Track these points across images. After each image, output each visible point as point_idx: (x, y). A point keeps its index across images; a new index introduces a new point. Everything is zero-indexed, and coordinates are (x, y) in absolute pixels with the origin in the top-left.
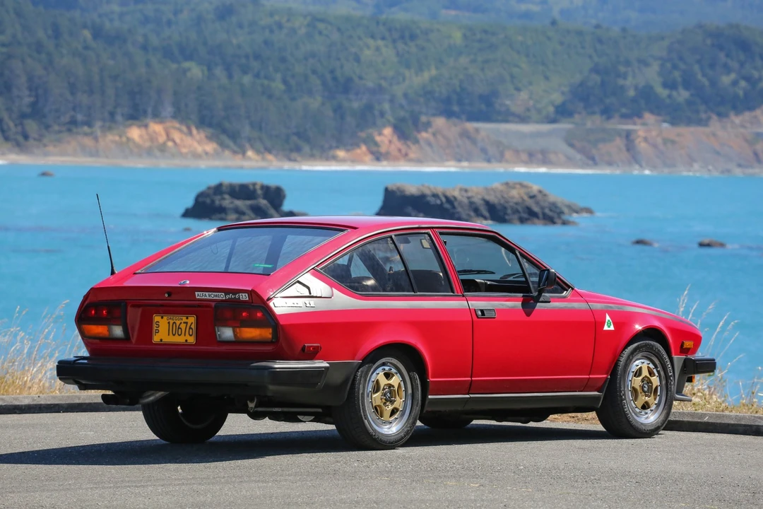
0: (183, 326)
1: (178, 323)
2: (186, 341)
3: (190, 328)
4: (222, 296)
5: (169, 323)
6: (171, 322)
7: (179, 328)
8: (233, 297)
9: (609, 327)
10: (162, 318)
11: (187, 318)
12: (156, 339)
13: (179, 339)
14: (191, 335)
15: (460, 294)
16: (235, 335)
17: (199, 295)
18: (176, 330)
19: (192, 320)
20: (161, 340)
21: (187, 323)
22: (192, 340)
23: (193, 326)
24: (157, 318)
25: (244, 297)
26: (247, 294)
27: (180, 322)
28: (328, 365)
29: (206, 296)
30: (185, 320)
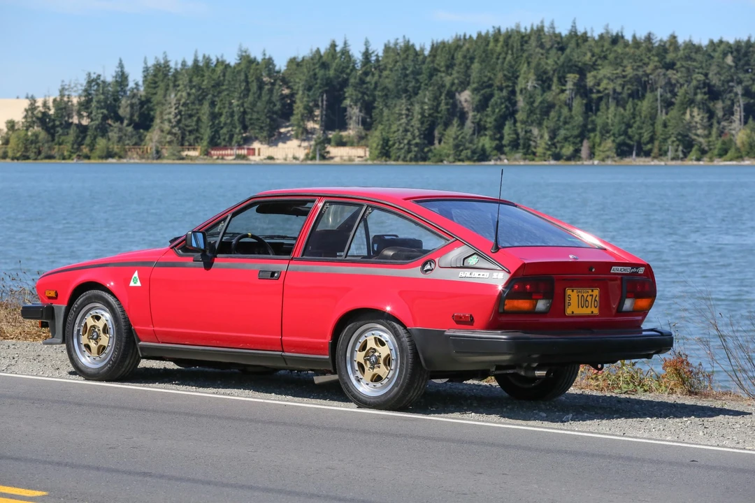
0: (589, 299)
1: (585, 295)
2: (592, 312)
3: (595, 300)
4: (628, 270)
5: (578, 296)
6: (580, 295)
8: (635, 271)
10: (573, 291)
11: (592, 291)
12: (569, 311)
13: (586, 311)
14: (596, 307)
17: (613, 269)
18: (583, 303)
19: (596, 292)
20: (573, 312)
21: (592, 295)
22: (596, 311)
23: (597, 299)
24: (569, 292)
25: (642, 270)
29: (618, 270)
30: (590, 293)
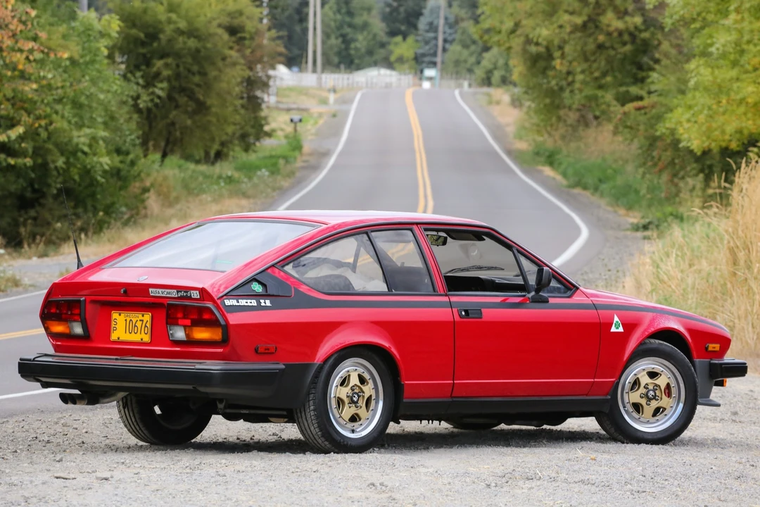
0: (139, 324)
1: (134, 320)
2: (142, 339)
3: (146, 326)
4: (174, 293)
5: (126, 320)
6: (128, 319)
7: (135, 326)
8: (185, 294)
9: (617, 328)
10: (120, 315)
11: (143, 316)
12: (114, 337)
13: (135, 337)
14: (146, 334)
15: (442, 293)
16: (187, 335)
17: (153, 292)
18: (132, 328)
19: (147, 317)
20: (118, 338)
21: (142, 321)
22: (147, 338)
23: (148, 324)
24: (115, 315)
25: (196, 295)
26: (198, 292)
27: (136, 319)
28: (284, 367)
29: (159, 293)
30: (141, 317)
